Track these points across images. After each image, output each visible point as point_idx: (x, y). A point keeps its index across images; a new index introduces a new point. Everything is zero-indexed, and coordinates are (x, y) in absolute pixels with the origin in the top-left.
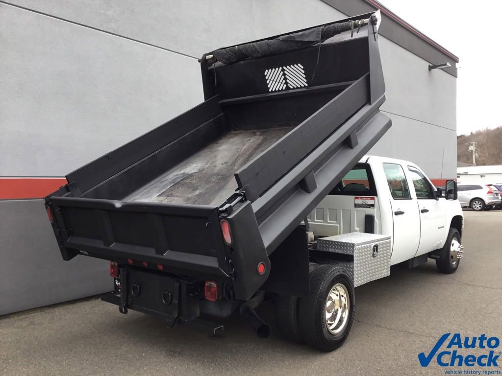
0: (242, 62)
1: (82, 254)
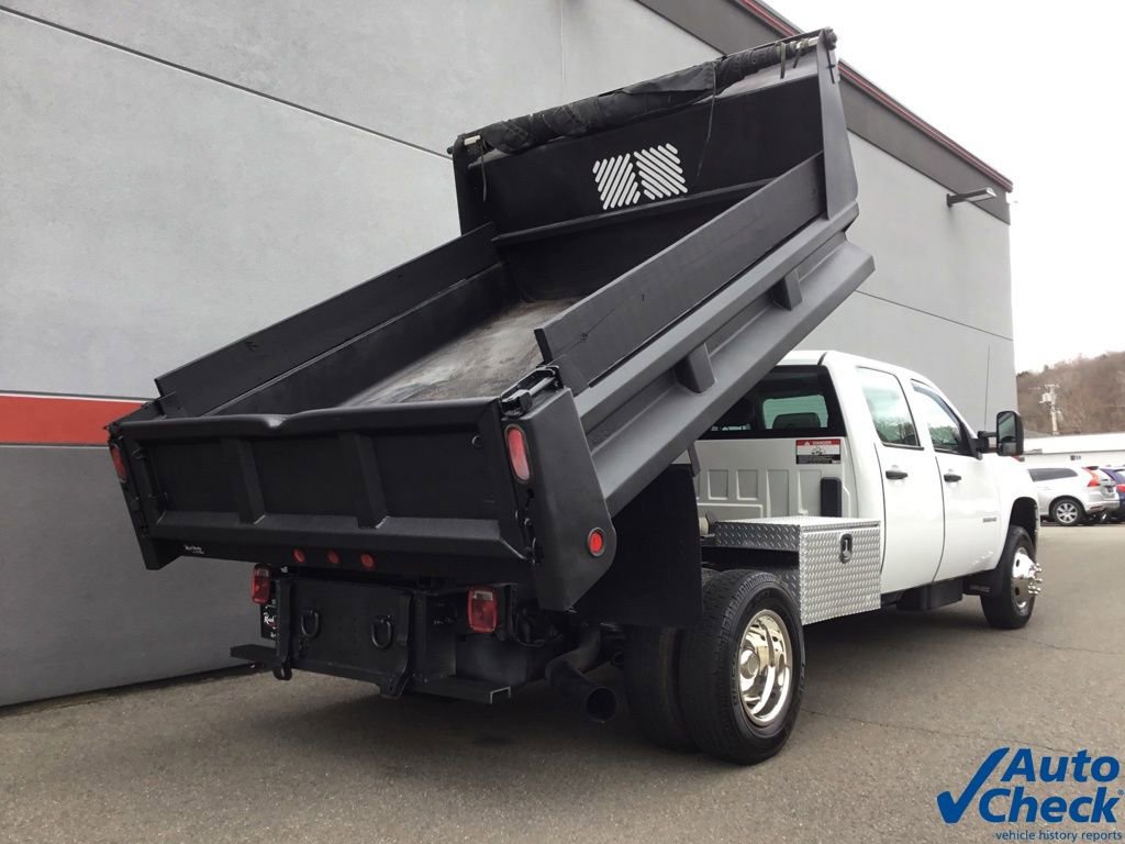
0: (543, 148)
1: (190, 554)
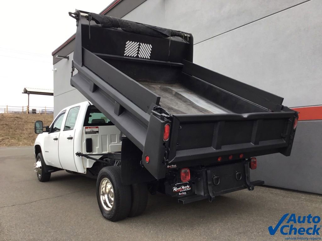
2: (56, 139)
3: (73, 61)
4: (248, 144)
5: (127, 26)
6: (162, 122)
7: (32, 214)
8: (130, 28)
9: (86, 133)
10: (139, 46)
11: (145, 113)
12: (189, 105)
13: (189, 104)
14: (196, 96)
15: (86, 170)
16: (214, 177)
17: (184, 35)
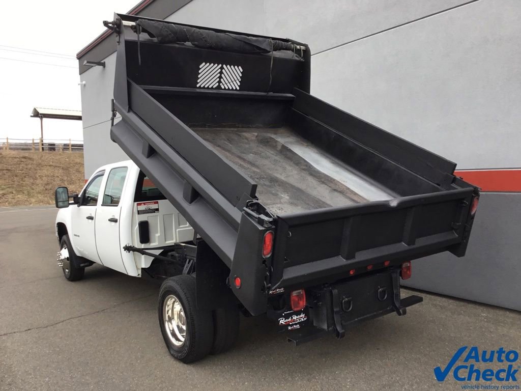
2: (91, 218)
3: (113, 100)
4: (398, 245)
5: (201, 39)
6: (261, 228)
7: (58, 347)
8: (206, 41)
9: (139, 212)
10: (221, 70)
11: (233, 207)
12: (304, 169)
13: (304, 167)
14: (316, 151)
15: (140, 272)
16: (342, 300)
17: (296, 48)
